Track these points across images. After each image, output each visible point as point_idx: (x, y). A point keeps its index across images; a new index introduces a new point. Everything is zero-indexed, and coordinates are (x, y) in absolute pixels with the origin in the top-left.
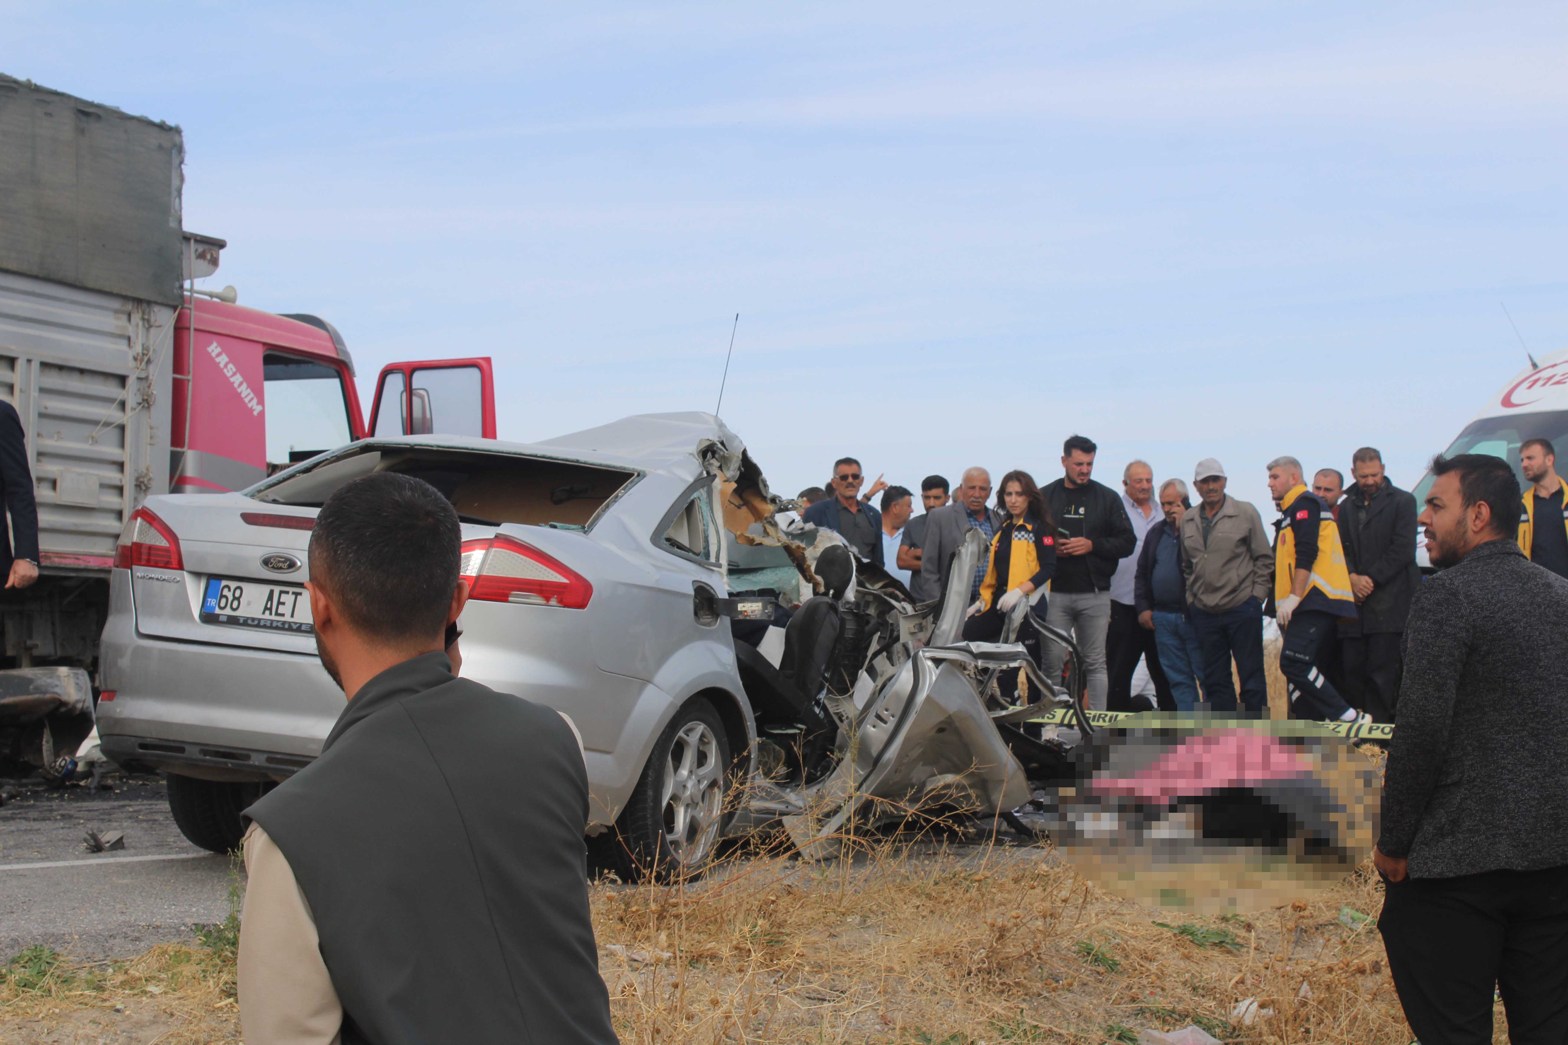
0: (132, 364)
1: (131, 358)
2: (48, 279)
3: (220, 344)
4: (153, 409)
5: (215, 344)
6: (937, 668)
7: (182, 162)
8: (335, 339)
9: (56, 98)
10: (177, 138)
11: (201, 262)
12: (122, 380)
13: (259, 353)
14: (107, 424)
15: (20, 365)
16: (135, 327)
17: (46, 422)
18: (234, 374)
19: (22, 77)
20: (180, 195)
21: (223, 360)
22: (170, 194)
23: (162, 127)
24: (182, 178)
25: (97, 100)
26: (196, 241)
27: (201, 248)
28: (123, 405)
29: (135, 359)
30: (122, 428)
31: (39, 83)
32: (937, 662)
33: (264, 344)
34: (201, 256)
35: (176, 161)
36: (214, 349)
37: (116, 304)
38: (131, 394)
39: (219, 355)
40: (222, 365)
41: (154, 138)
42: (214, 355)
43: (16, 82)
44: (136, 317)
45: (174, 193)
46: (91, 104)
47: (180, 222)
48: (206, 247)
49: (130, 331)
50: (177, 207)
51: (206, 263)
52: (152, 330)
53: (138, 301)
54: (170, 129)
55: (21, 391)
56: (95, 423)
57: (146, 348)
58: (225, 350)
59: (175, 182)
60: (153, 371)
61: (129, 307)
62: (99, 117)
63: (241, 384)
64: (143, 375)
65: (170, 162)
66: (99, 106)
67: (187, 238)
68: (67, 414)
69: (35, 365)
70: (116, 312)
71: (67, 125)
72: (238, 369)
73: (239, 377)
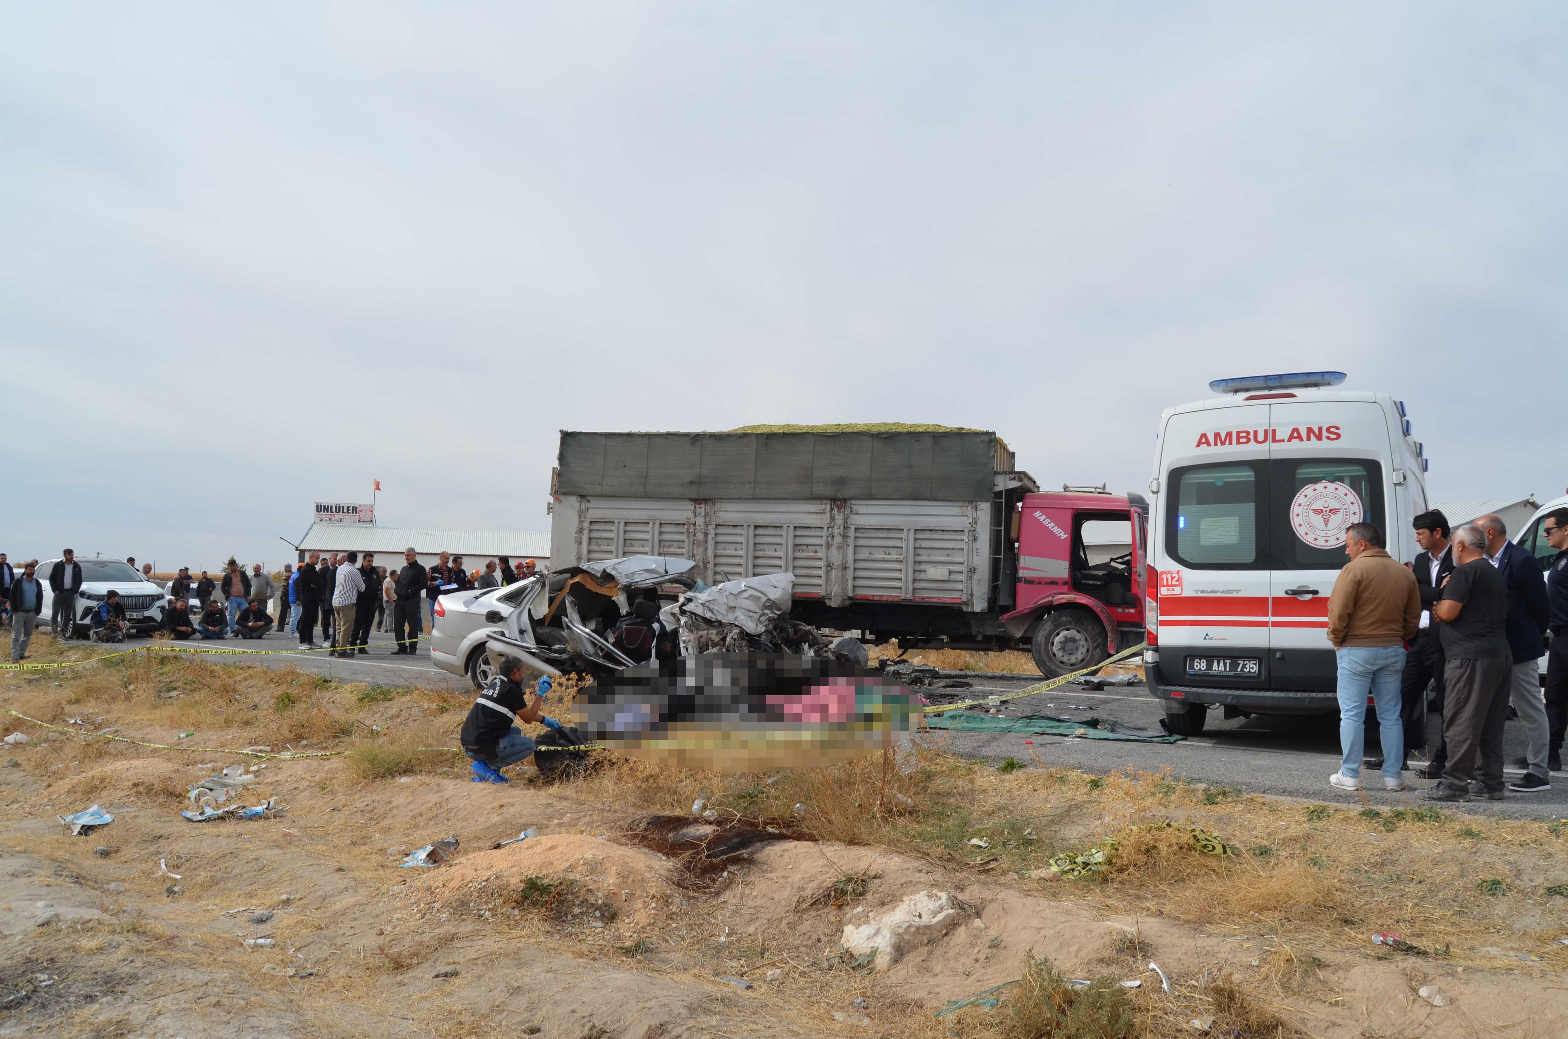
0: (966, 525)
1: (968, 523)
2: (917, 499)
4: (977, 542)
11: (1013, 482)
12: (962, 531)
13: (1069, 512)
15: (905, 531)
16: (968, 511)
17: (919, 550)
22: (989, 458)
26: (1006, 474)
27: (1012, 476)
28: (963, 540)
29: (970, 523)
30: (962, 550)
33: (1073, 508)
34: (1013, 479)
37: (960, 504)
38: (966, 537)
41: (981, 436)
44: (968, 508)
48: (1015, 475)
49: (966, 513)
51: (1016, 481)
52: (977, 510)
53: (970, 501)
54: (988, 432)
55: (905, 540)
56: (948, 549)
57: (974, 519)
60: (978, 528)
61: (964, 504)
64: (972, 529)
68: (932, 547)
69: (913, 531)
70: (960, 507)
71: (928, 443)
72: (1052, 521)
73: (1053, 524)
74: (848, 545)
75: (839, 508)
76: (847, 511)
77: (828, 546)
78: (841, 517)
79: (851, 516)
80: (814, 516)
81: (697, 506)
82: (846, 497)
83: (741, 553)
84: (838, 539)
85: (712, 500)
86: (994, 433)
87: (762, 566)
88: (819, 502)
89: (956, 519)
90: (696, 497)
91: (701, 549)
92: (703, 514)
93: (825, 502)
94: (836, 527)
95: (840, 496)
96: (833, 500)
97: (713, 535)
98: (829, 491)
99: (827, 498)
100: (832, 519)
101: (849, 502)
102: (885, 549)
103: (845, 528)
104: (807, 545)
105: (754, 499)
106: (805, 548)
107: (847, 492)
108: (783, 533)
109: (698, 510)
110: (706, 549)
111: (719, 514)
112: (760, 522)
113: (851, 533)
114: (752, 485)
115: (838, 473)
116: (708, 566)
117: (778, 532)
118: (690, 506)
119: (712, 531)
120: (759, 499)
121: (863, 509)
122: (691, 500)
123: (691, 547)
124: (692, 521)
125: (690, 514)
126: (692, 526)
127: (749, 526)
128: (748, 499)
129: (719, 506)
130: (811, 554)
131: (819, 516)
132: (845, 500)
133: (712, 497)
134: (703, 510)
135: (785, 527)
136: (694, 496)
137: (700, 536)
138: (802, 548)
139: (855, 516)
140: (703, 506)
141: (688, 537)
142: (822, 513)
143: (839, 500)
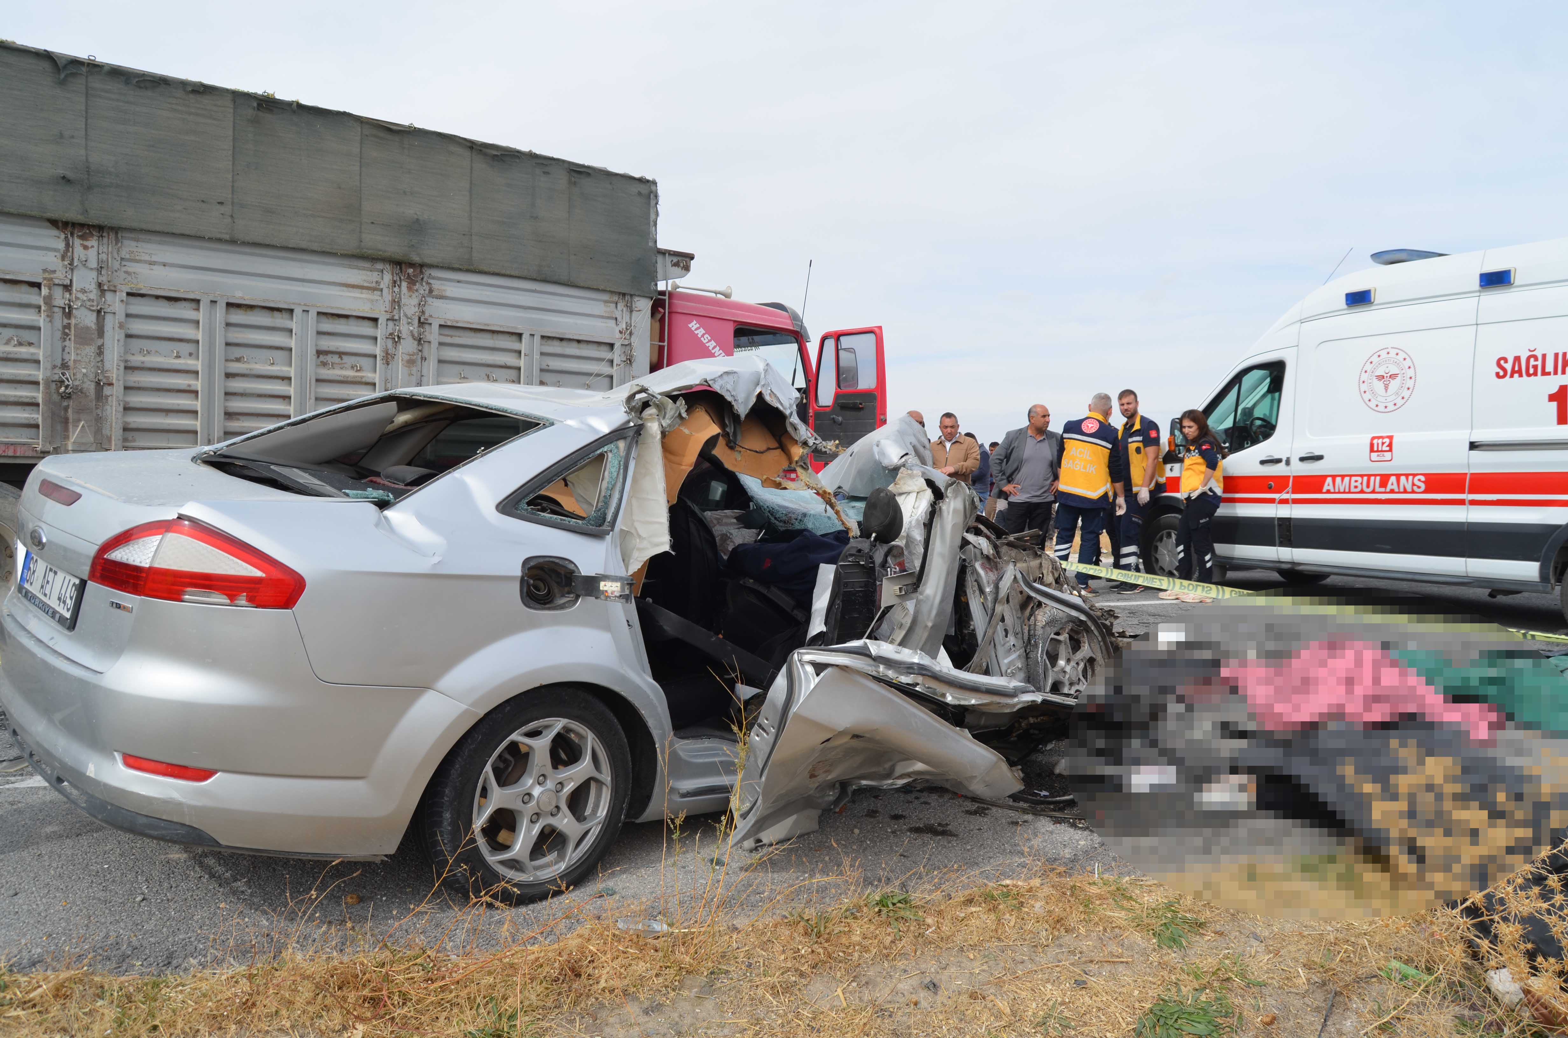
0: (618, 335)
1: (617, 331)
2: (545, 281)
3: (698, 322)
4: (634, 364)
5: (695, 322)
6: (818, 675)
7: (657, 203)
8: (795, 317)
9: (553, 162)
10: (653, 188)
11: (676, 269)
12: (611, 346)
13: (730, 329)
14: (598, 375)
15: (525, 337)
16: (621, 311)
17: (543, 373)
18: (709, 341)
19: (524, 147)
20: (655, 224)
21: (700, 332)
22: (649, 224)
23: (642, 181)
24: (657, 214)
25: (587, 163)
26: (670, 254)
27: (675, 260)
28: (612, 362)
29: (621, 332)
30: (611, 377)
31: (538, 153)
32: (819, 668)
33: (735, 321)
34: (676, 265)
35: (653, 202)
36: (694, 325)
37: (606, 297)
38: (617, 356)
39: (697, 329)
40: (699, 336)
41: (636, 188)
42: (693, 329)
43: (519, 152)
44: (621, 305)
45: (652, 223)
46: (583, 166)
47: (656, 242)
48: (680, 259)
49: (618, 314)
50: (654, 233)
51: (680, 269)
52: (634, 313)
53: (624, 295)
54: (648, 181)
55: (525, 355)
56: (589, 374)
57: (629, 325)
58: (702, 326)
59: (653, 216)
60: (635, 341)
61: (615, 298)
62: (589, 174)
63: (715, 347)
64: (626, 342)
65: (649, 204)
66: (589, 167)
67: (663, 253)
68: (564, 369)
69: (537, 338)
70: (606, 302)
71: (562, 179)
72: (713, 338)
73: (713, 343)
74: (424, 359)
75: (412, 282)
76: (423, 289)
77: (388, 358)
78: (415, 301)
79: (430, 300)
80: (356, 293)
81: (77, 242)
82: (427, 261)
83: (198, 365)
84: (408, 346)
85: (116, 230)
86: (654, 183)
87: (243, 395)
88: (367, 265)
89: (599, 324)
90: (81, 219)
91: (90, 350)
92: (93, 263)
93: (380, 266)
94: (404, 321)
95: (416, 259)
96: (399, 264)
97: (121, 316)
98: (394, 246)
99: (383, 260)
100: (396, 303)
101: (428, 272)
102: (488, 370)
103: (421, 324)
104: (341, 354)
105: (233, 242)
106: (336, 359)
107: (429, 253)
108: (293, 325)
109: (78, 251)
110: (100, 351)
111: (132, 267)
112: (238, 296)
113: (433, 334)
114: (227, 209)
115: (412, 210)
116: (107, 391)
117: (279, 320)
118: (55, 240)
119: (115, 303)
120: (245, 244)
121: (451, 290)
122: (54, 223)
123: (59, 345)
124: (61, 276)
125: (52, 260)
126: (58, 292)
127: (214, 302)
128: (220, 240)
129: (129, 247)
130: (351, 373)
131: (365, 295)
132: (421, 266)
133: (115, 223)
134: (92, 254)
135: (298, 311)
136: (73, 214)
137: (86, 318)
138: (329, 359)
139: (437, 303)
140: (93, 242)
141: (50, 317)
142: (374, 289)
143: (412, 265)
